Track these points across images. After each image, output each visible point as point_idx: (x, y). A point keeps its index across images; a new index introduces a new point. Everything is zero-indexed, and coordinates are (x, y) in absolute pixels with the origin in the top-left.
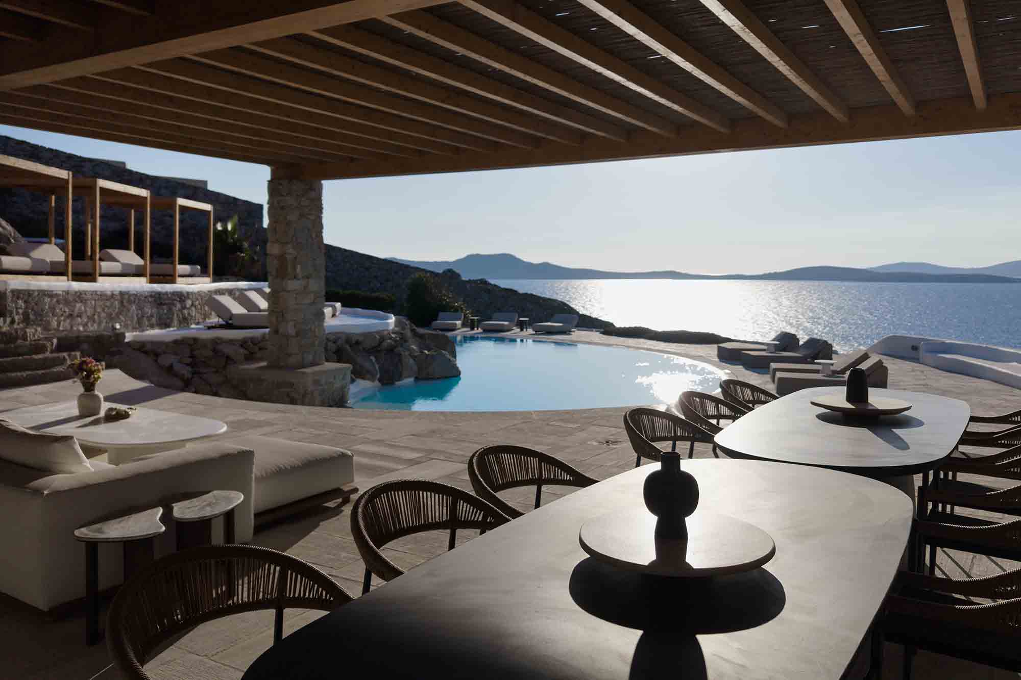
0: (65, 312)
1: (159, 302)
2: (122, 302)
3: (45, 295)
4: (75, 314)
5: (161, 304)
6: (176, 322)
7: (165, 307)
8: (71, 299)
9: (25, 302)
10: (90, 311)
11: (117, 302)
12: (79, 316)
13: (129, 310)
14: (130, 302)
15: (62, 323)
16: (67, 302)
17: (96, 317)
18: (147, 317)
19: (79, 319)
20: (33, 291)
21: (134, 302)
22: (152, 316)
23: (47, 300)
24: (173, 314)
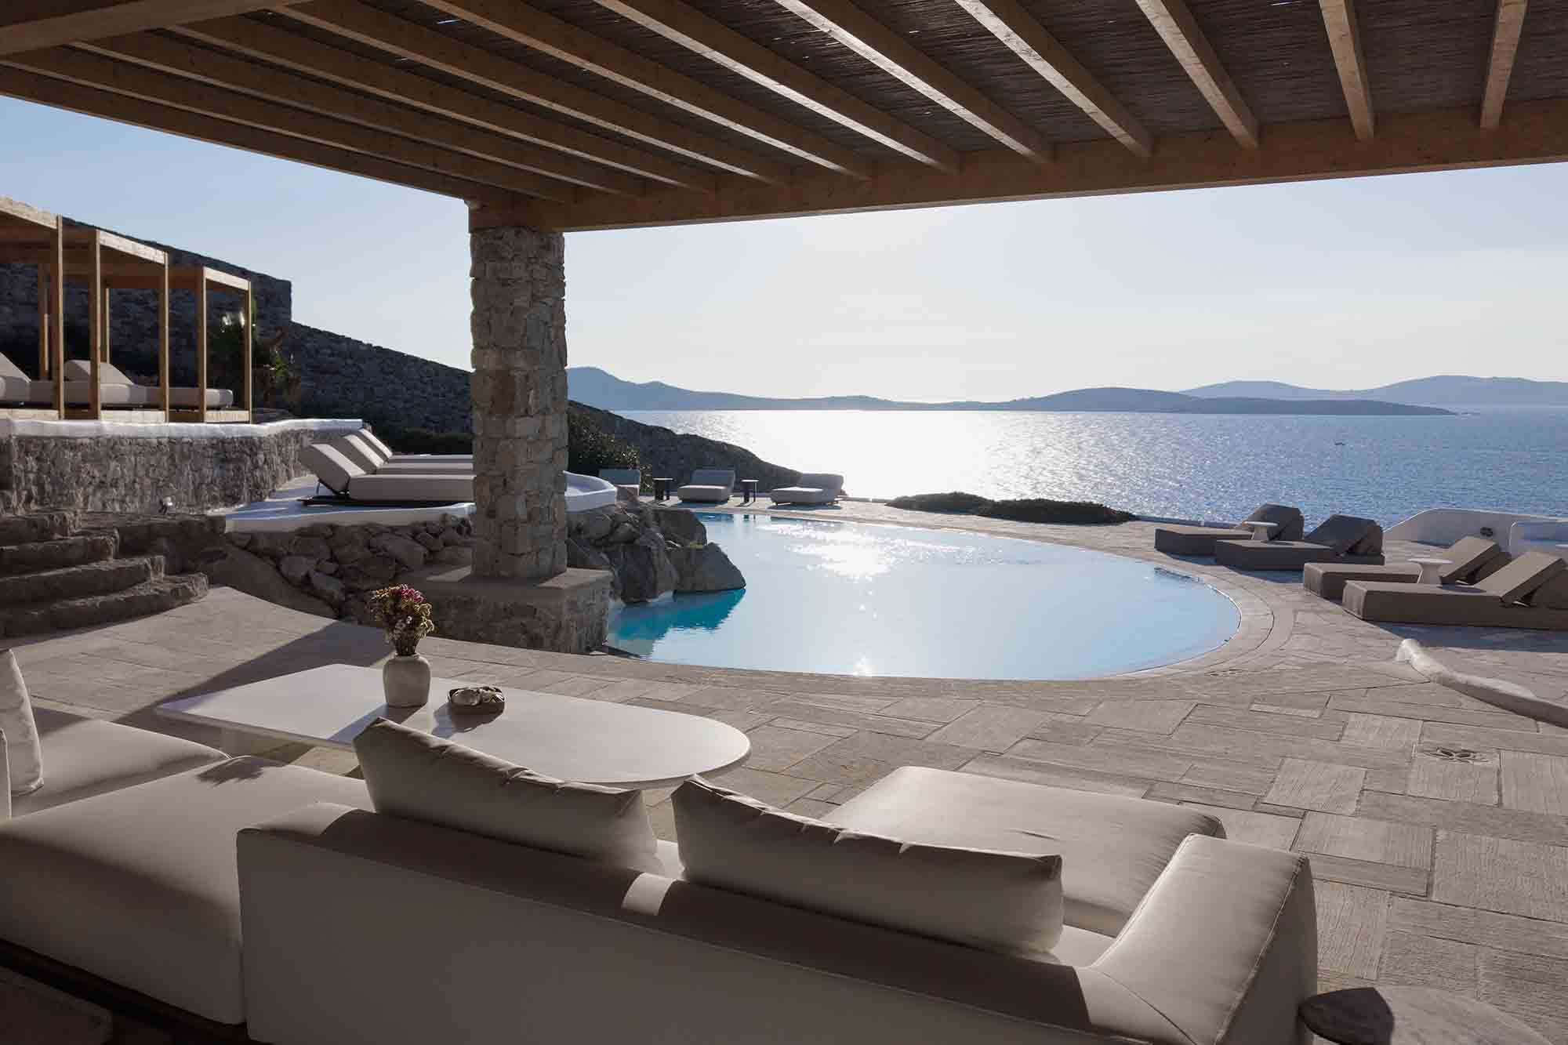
0: (94, 477)
1: (222, 456)
2: (172, 457)
3: (65, 446)
4: (109, 480)
5: (225, 460)
6: (246, 494)
7: (231, 466)
8: (102, 451)
9: (38, 459)
10: (129, 476)
11: (165, 458)
12: (115, 484)
13: (181, 473)
14: (184, 457)
15: (90, 498)
16: (97, 461)
17: (137, 486)
18: (207, 485)
19: (114, 490)
20: (49, 438)
21: (189, 457)
22: (213, 482)
23: (69, 454)
24: (242, 480)
